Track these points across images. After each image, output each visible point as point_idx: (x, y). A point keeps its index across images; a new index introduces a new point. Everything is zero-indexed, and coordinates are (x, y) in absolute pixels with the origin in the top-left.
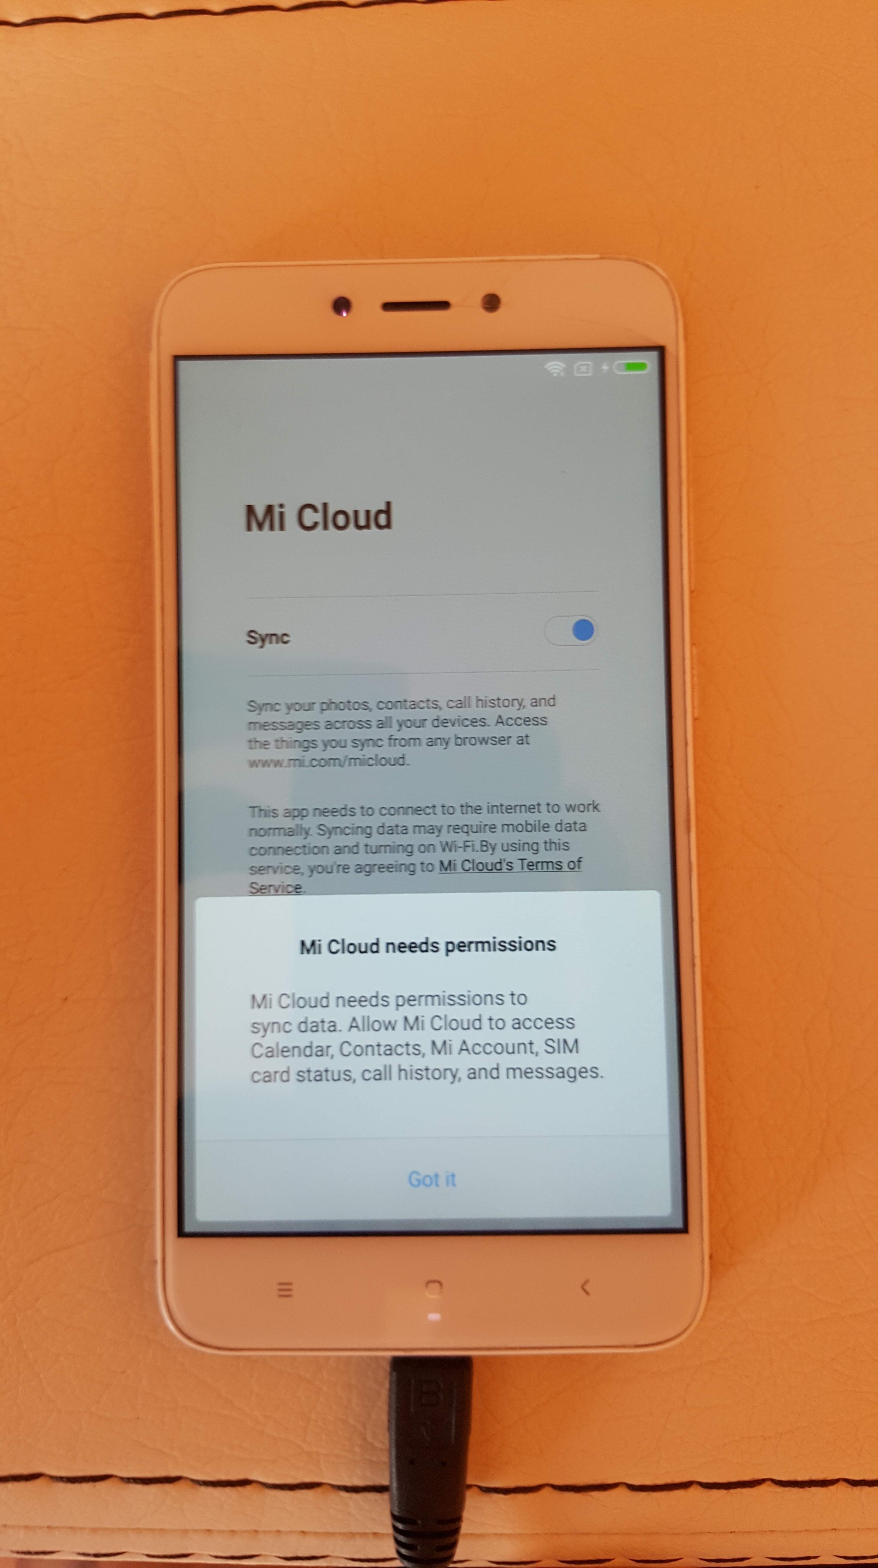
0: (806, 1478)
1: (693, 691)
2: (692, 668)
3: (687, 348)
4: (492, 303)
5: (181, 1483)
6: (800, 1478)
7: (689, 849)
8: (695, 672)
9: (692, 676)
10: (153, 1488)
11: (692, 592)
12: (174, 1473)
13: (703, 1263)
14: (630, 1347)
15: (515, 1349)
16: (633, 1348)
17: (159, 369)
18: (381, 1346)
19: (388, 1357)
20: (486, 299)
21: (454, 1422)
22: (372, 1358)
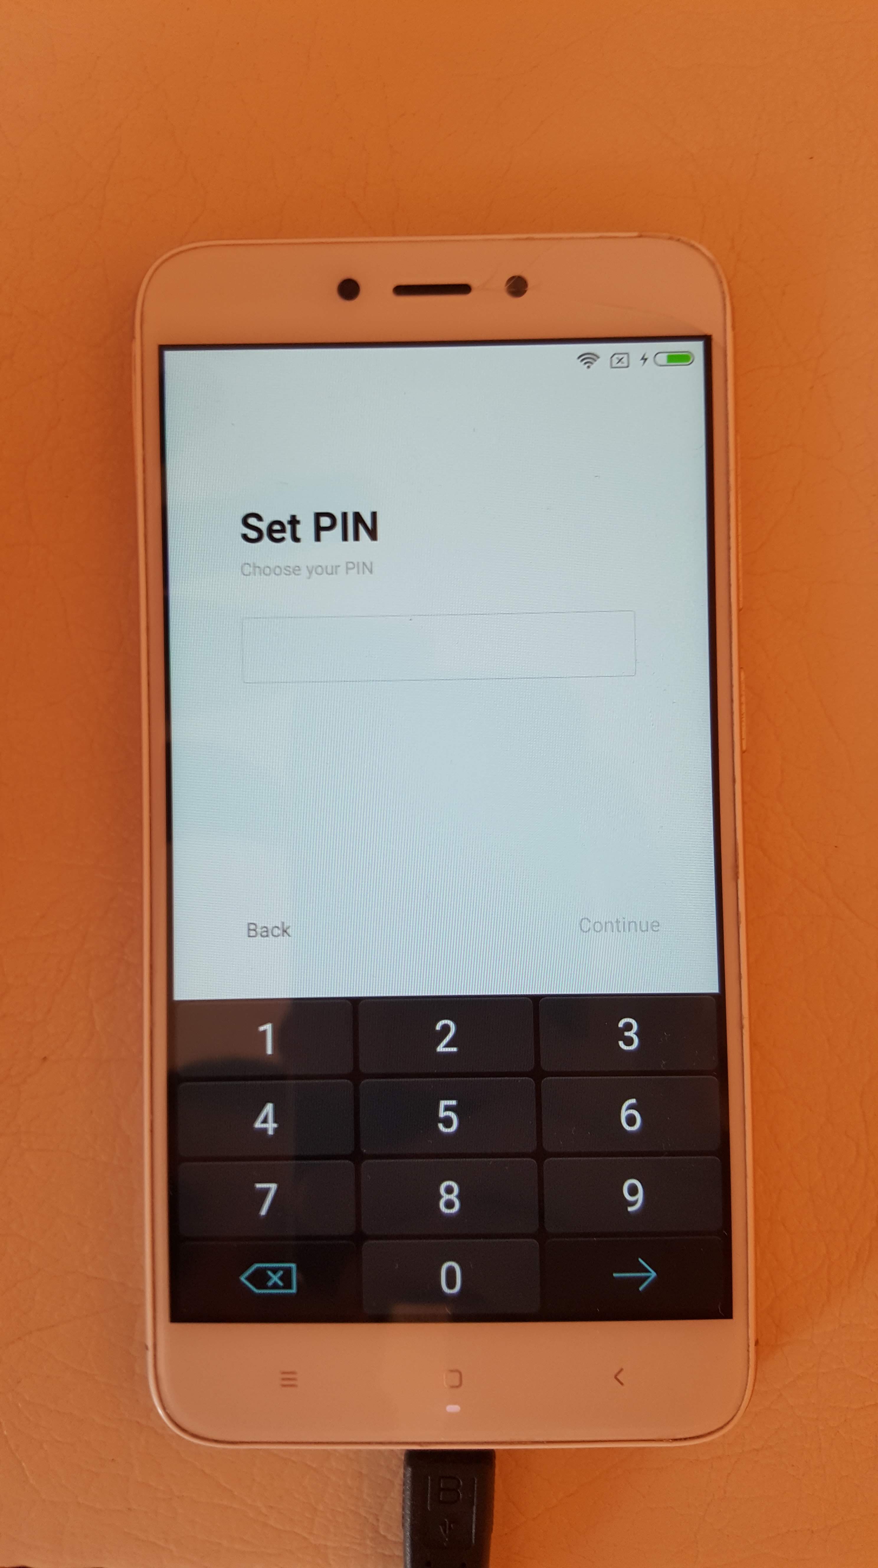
1: (741, 721)
2: (740, 696)
3: (735, 337)
4: (517, 286)
7: (737, 898)
8: (743, 699)
9: (741, 704)
11: (739, 610)
13: (748, 1351)
14: (668, 1440)
15: (542, 1443)
16: (670, 1442)
17: (142, 361)
18: (395, 1440)
19: (401, 1450)
20: (511, 282)
21: (474, 1521)
22: (385, 1450)
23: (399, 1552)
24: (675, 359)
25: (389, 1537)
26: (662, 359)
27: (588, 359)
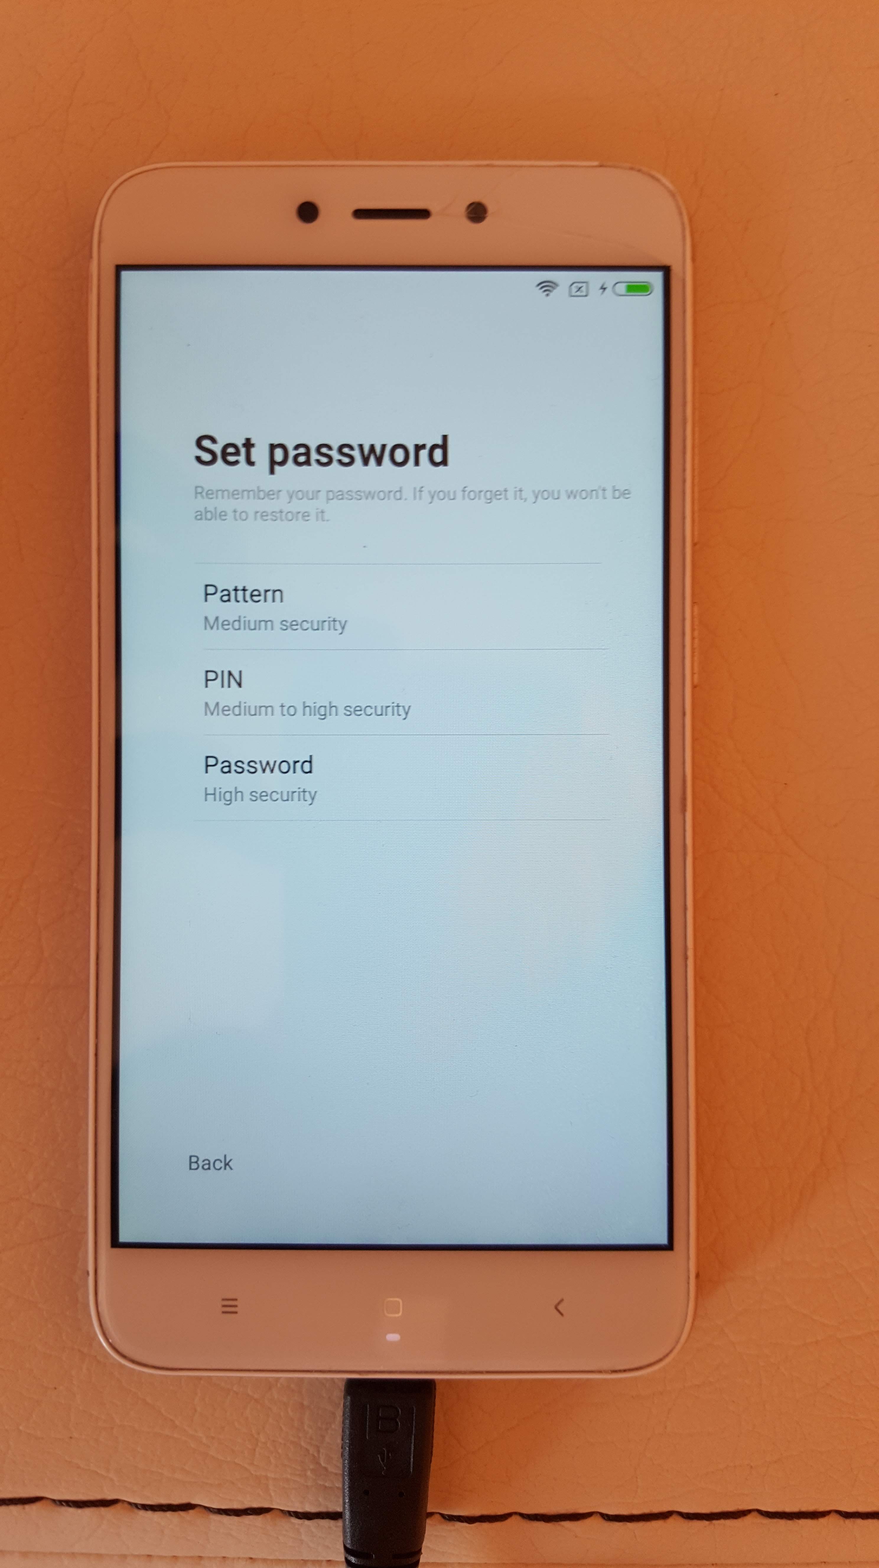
0: (795, 1509)
1: (693, 656)
2: (693, 630)
3: (696, 269)
4: (477, 212)
5: (118, 1506)
6: (788, 1509)
7: (684, 831)
8: (696, 633)
9: (693, 638)
10: (88, 1512)
11: (694, 544)
12: (110, 1497)
13: (688, 1283)
14: (606, 1372)
15: (482, 1372)
16: (610, 1373)
17: (99, 280)
18: (335, 1369)
19: (343, 1379)
20: (471, 208)
21: (412, 1450)
22: (326, 1379)
24: (634, 289)
25: (330, 1468)
26: (621, 288)
27: (547, 287)
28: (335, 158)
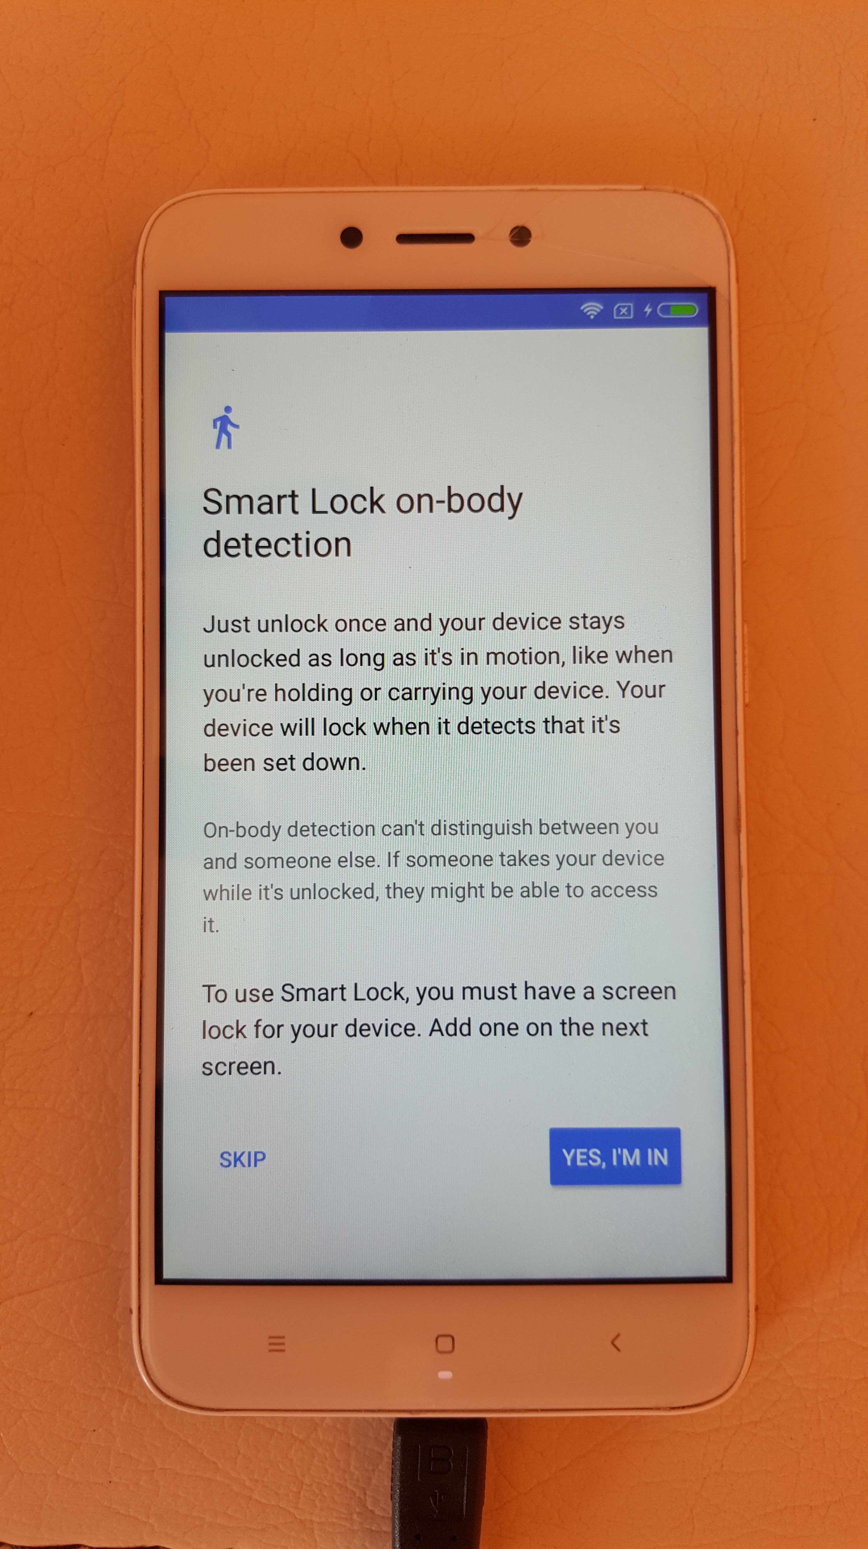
1: (744, 674)
2: (744, 648)
3: (739, 290)
4: (521, 236)
8: (746, 652)
9: (744, 656)
11: (743, 562)
12: (150, 1543)
13: (748, 1316)
14: (665, 1409)
15: (536, 1411)
16: (668, 1410)
17: (142, 306)
18: (384, 1408)
19: (391, 1419)
20: (515, 232)
21: (465, 1492)
22: (374, 1419)
23: (387, 1527)
25: (377, 1512)
28: (375, 183)
